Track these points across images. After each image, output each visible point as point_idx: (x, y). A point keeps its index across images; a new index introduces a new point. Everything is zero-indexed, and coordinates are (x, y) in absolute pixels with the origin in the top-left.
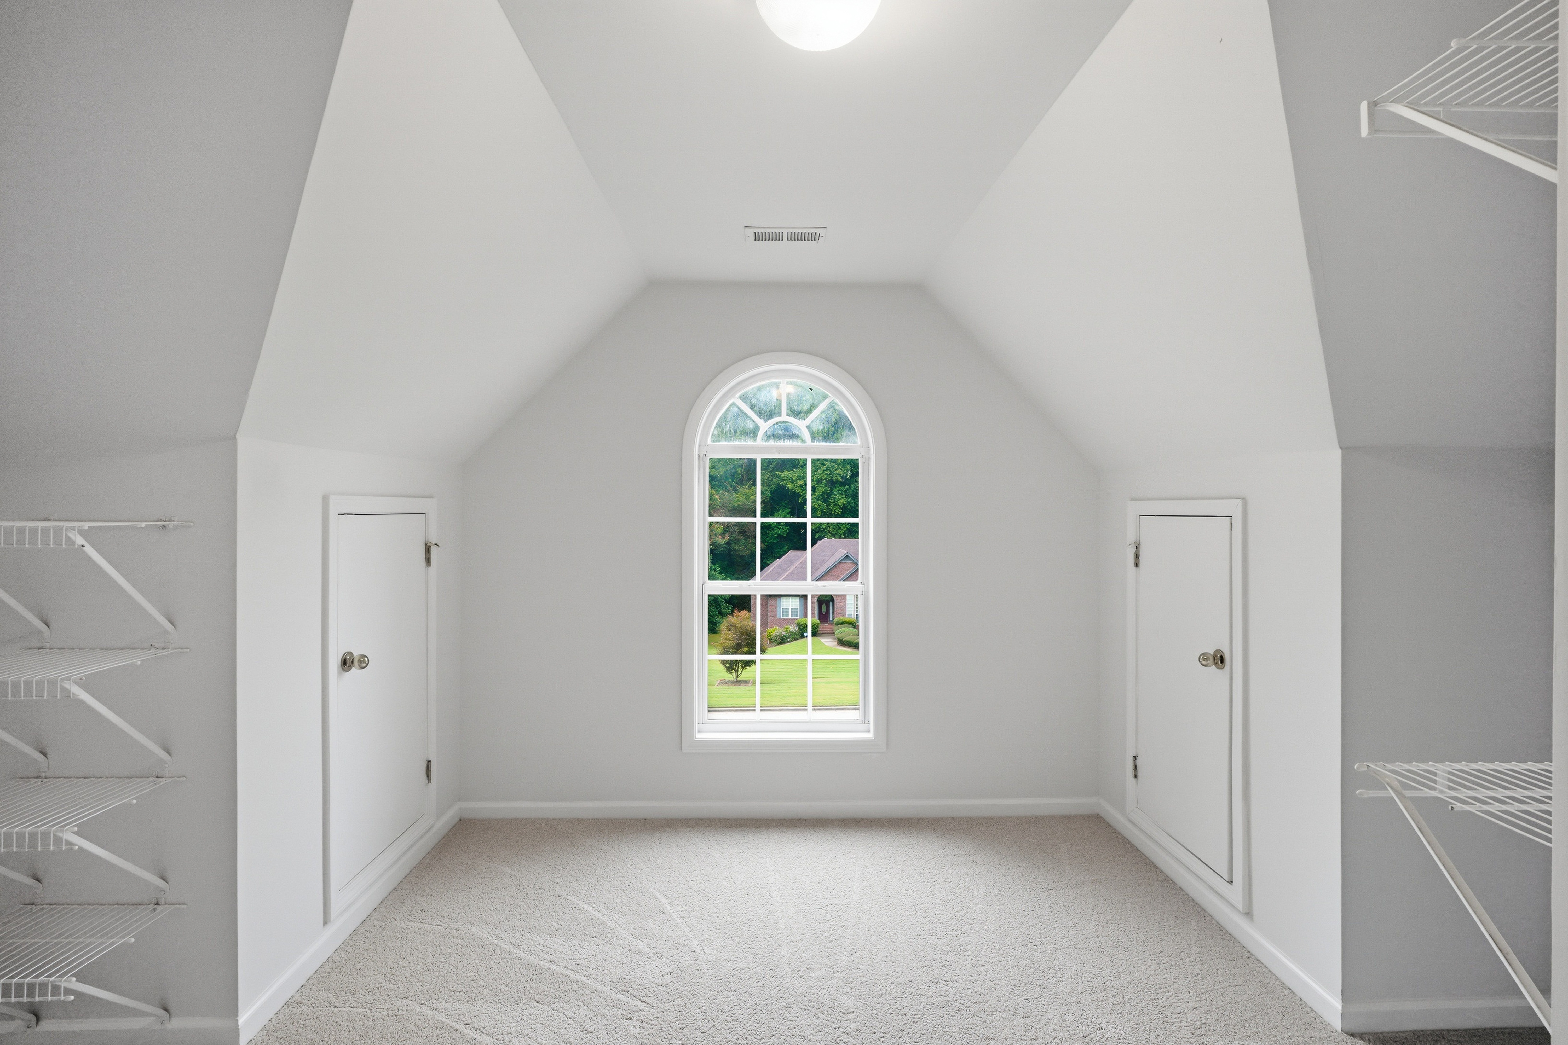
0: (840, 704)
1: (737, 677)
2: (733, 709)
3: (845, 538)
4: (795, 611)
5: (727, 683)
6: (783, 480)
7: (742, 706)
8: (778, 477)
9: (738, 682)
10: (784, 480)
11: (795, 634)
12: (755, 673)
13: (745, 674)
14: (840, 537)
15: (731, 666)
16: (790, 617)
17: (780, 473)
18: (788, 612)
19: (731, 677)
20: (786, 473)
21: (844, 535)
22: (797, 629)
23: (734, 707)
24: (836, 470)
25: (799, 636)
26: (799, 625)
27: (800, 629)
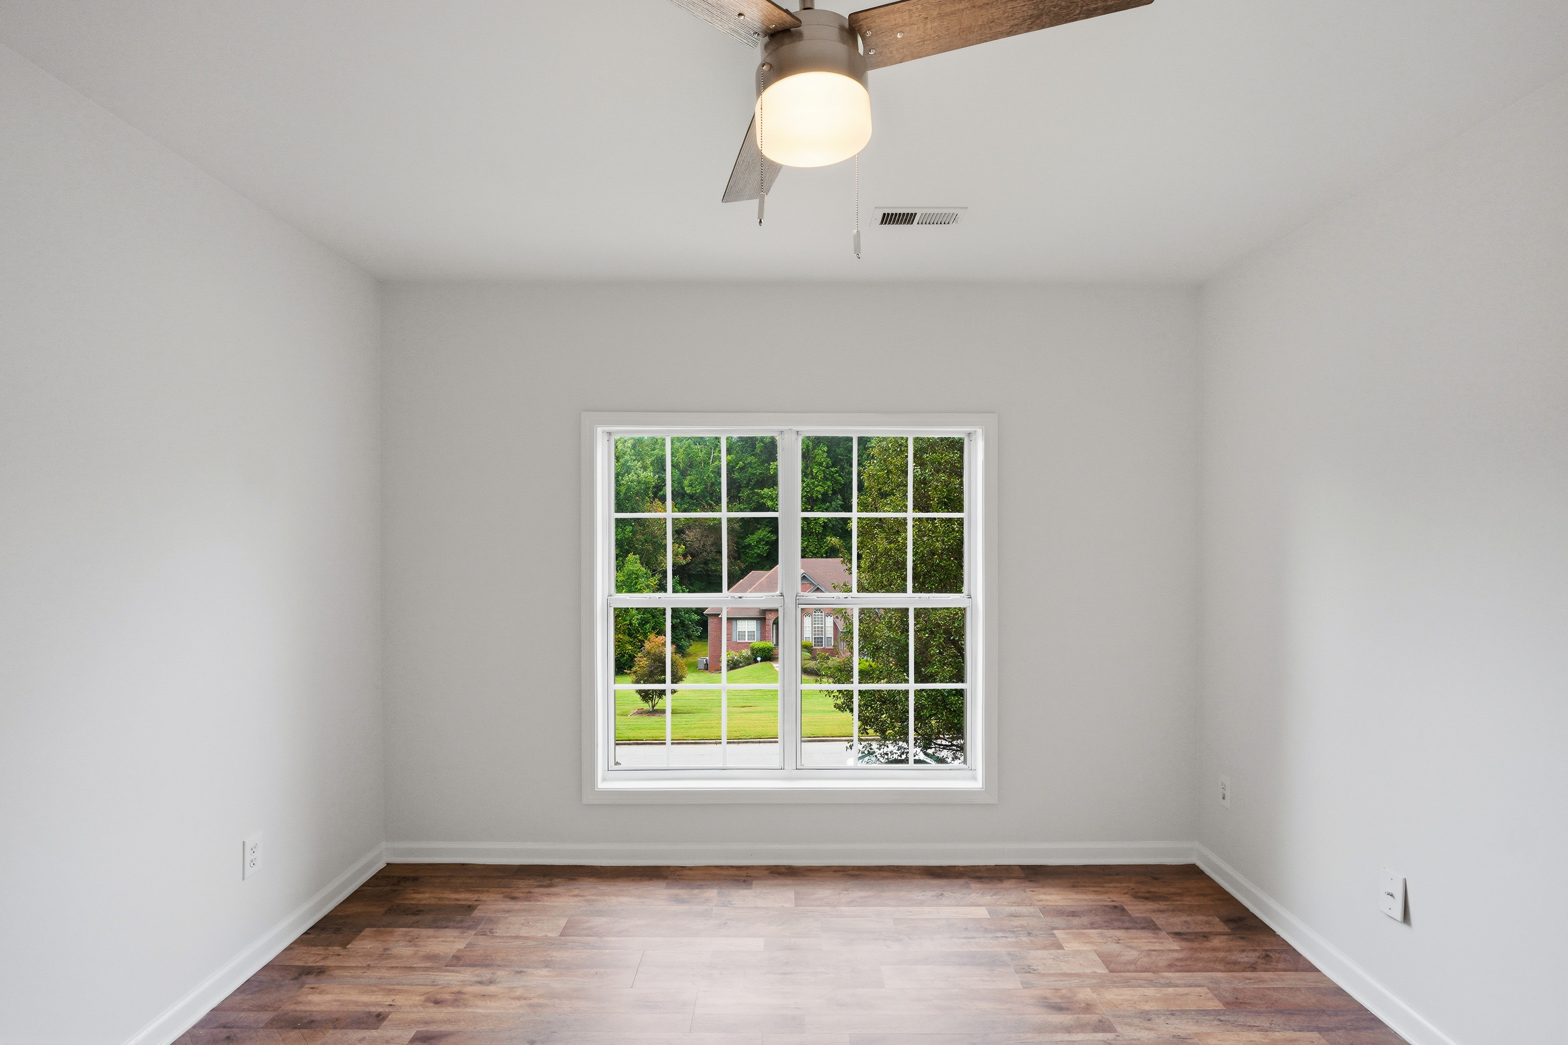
0: (745, 737)
1: (653, 707)
2: (628, 742)
3: (826, 557)
4: (751, 635)
5: (641, 712)
6: (763, 498)
7: (639, 739)
8: (758, 494)
9: (654, 712)
10: (765, 498)
11: (748, 658)
12: (667, 703)
13: (660, 704)
14: (822, 557)
15: (646, 695)
16: (747, 641)
17: (759, 491)
18: (745, 636)
19: (647, 706)
20: (766, 490)
21: (826, 554)
22: (749, 653)
23: (630, 740)
24: (816, 487)
25: (752, 661)
26: (752, 649)
27: (753, 653)
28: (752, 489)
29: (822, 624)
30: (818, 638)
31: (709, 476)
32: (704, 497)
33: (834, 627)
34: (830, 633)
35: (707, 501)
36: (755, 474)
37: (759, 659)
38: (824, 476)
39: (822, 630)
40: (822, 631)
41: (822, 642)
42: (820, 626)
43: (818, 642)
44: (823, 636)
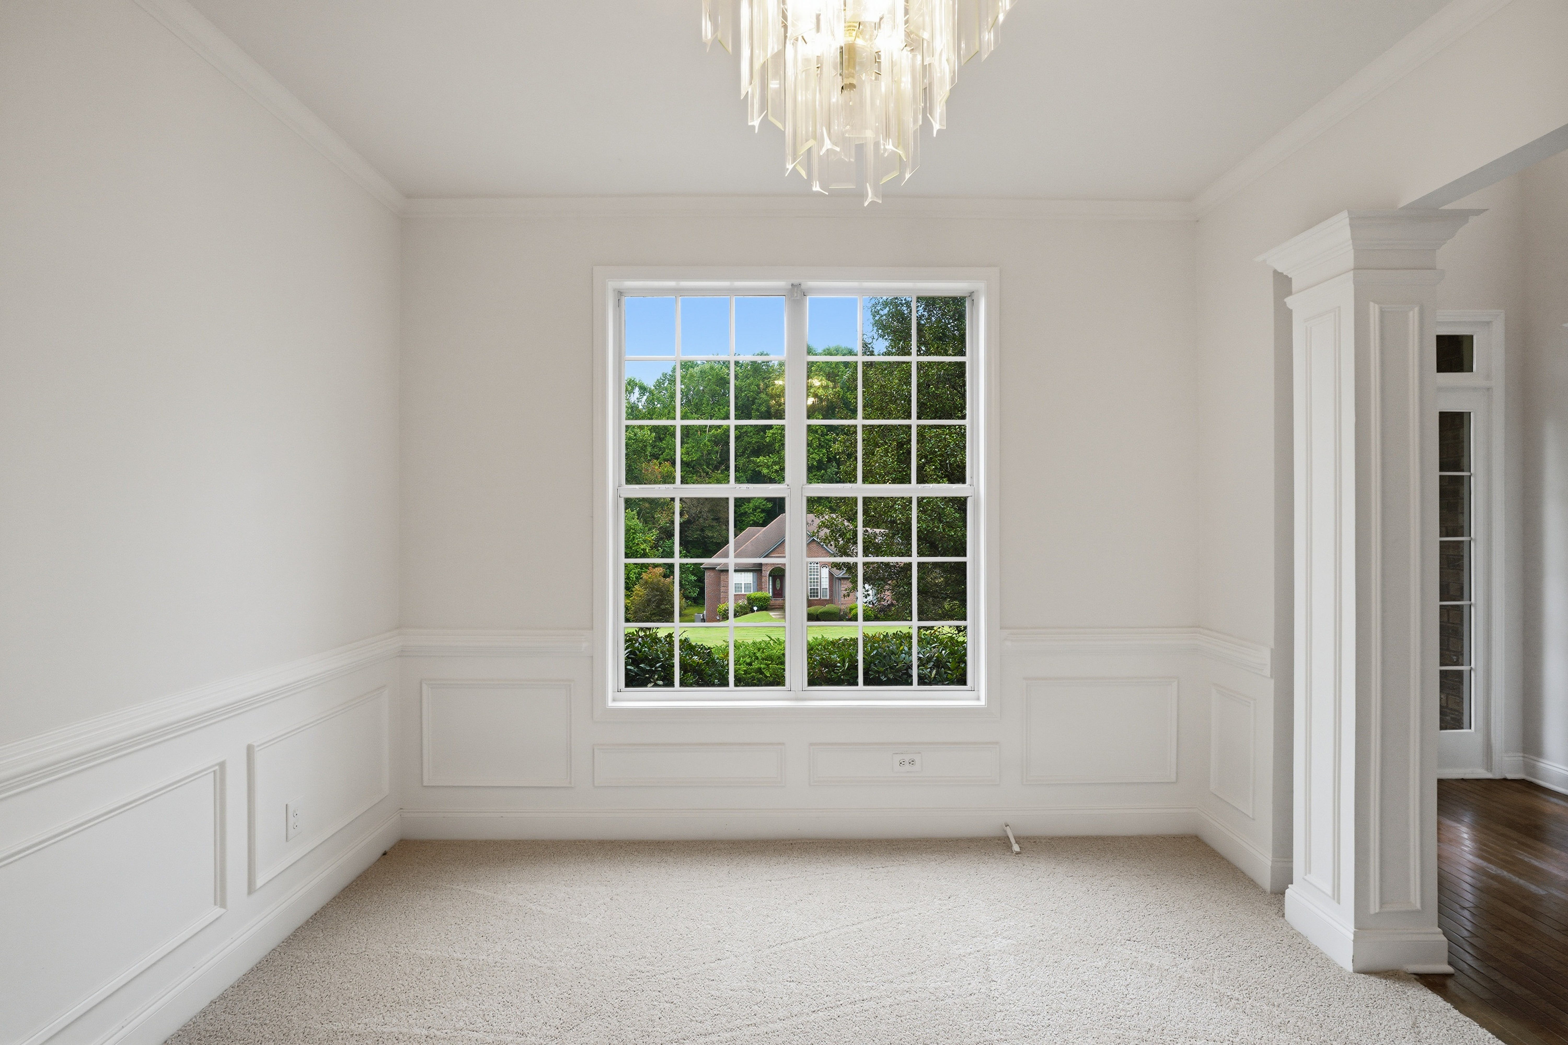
4: (747, 586)
11: (745, 608)
16: (743, 593)
18: (741, 588)
25: (748, 611)
26: (749, 599)
27: (749, 603)
28: (748, 457)
29: (817, 575)
30: (814, 589)
31: (705, 444)
32: (701, 465)
33: (829, 578)
34: (825, 584)
35: (703, 469)
36: (750, 443)
37: (755, 608)
38: (820, 444)
39: (819, 581)
40: (817, 582)
41: (817, 593)
42: (816, 577)
43: (814, 593)
44: (819, 588)
